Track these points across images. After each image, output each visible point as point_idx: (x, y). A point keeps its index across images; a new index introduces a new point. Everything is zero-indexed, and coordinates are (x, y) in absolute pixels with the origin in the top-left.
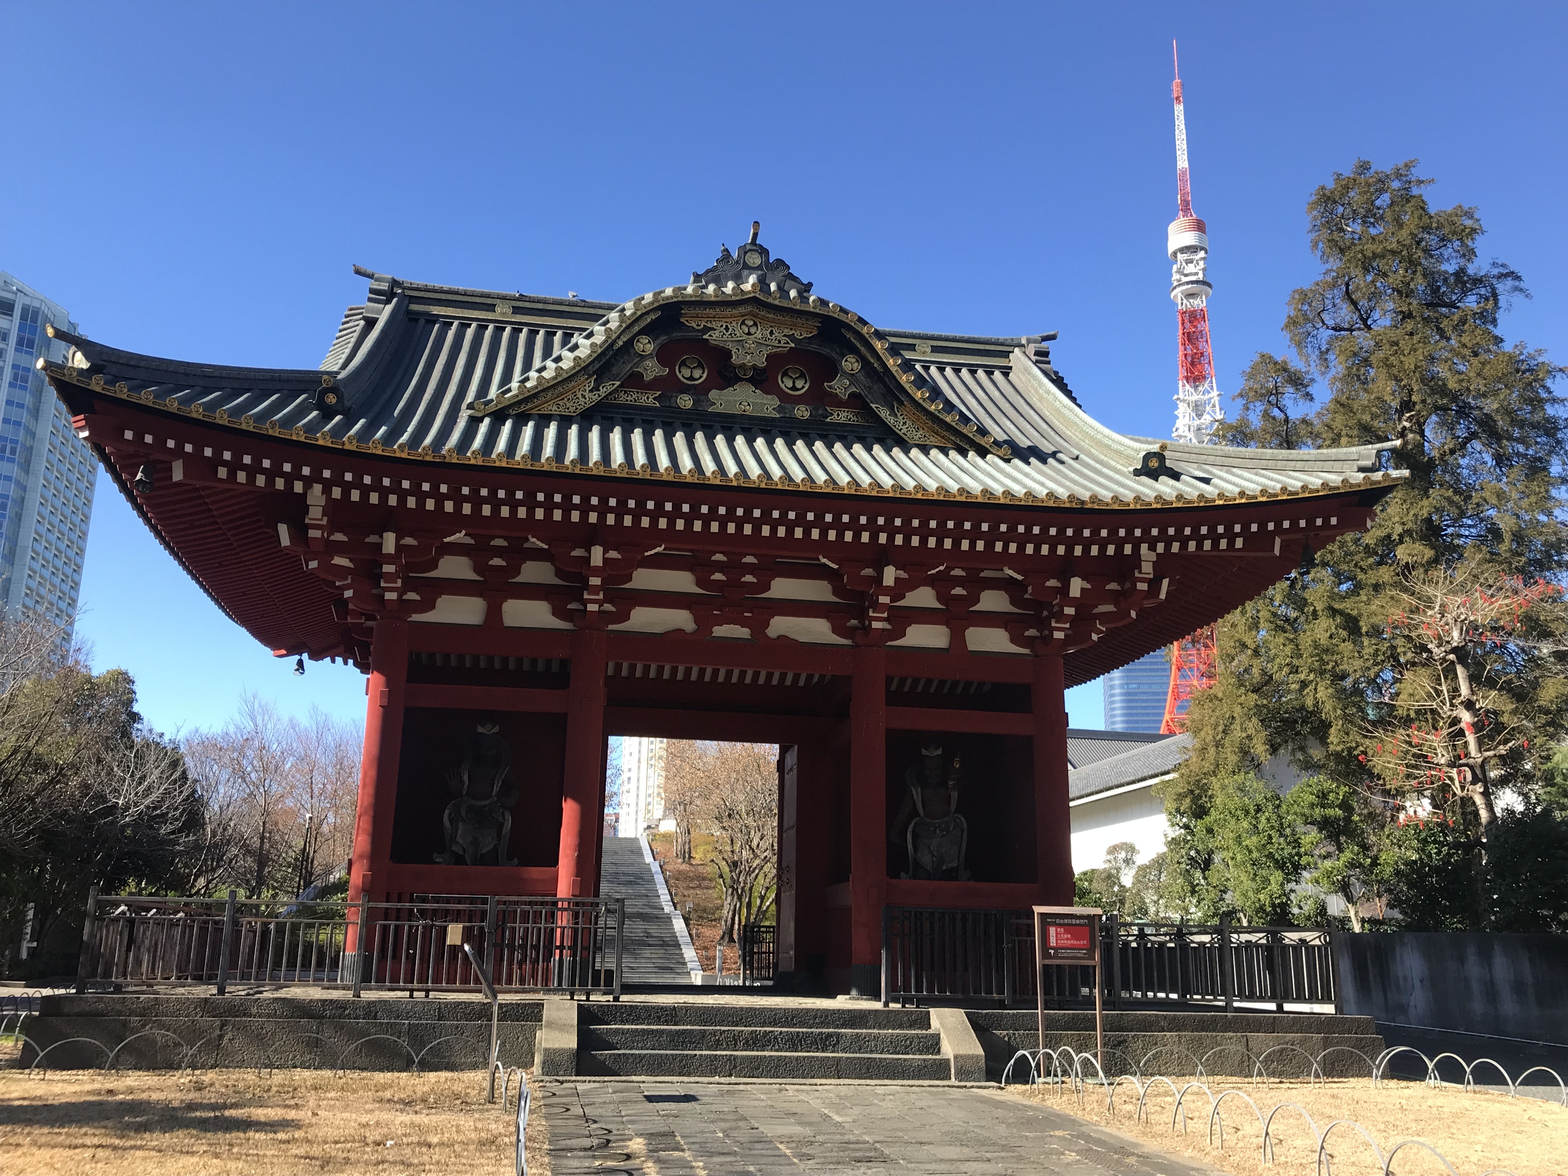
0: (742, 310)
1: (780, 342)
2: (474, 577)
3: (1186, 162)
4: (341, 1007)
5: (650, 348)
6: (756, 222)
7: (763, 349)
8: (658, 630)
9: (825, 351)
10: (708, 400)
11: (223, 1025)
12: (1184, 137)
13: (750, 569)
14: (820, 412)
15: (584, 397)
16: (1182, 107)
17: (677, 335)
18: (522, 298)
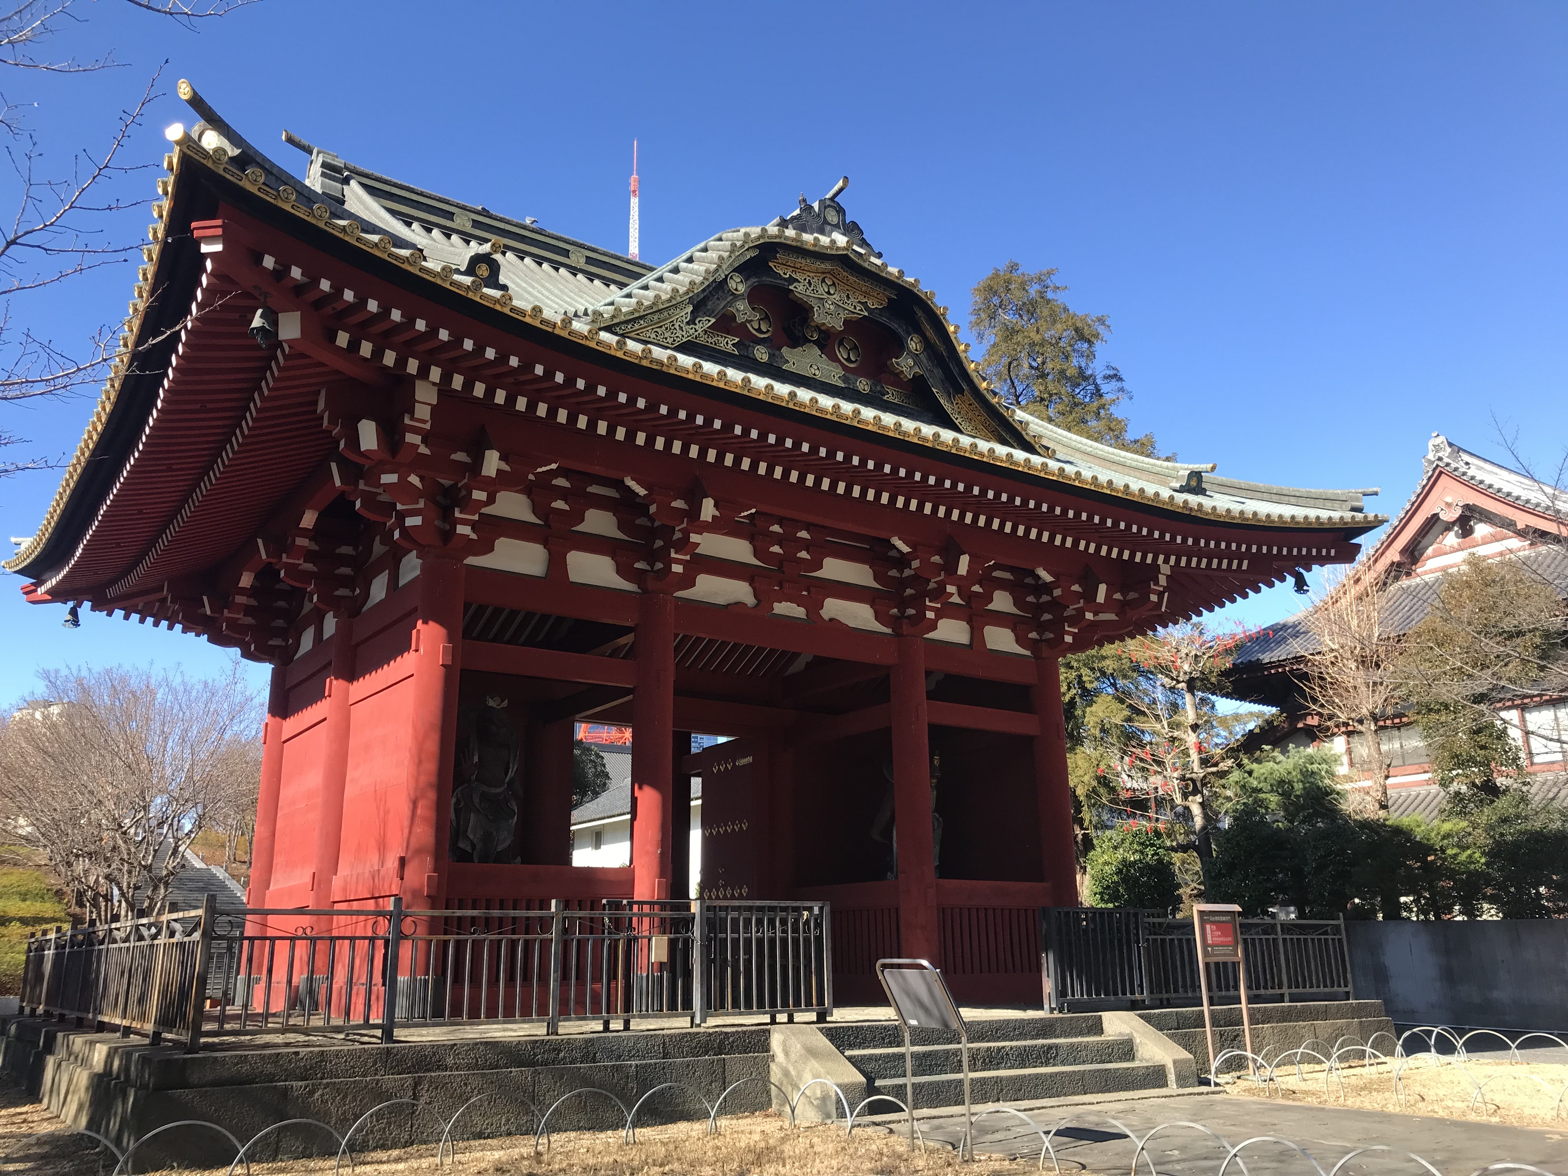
0: (827, 266)
1: (855, 308)
2: (532, 519)
3: (637, 249)
4: (554, 1050)
5: (742, 288)
6: (846, 177)
7: (841, 311)
8: (721, 601)
9: (894, 326)
10: (782, 357)
11: (417, 1083)
12: (637, 226)
13: (806, 545)
14: (879, 388)
15: (681, 328)
16: (637, 200)
17: (767, 280)
18: (485, 213)
